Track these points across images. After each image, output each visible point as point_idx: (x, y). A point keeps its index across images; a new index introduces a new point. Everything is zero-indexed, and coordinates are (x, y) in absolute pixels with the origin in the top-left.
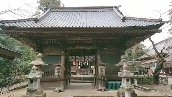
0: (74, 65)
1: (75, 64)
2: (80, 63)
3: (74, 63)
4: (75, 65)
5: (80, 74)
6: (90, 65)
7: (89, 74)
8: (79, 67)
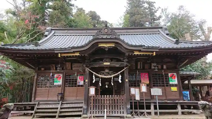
0: (79, 86)
1: (82, 83)
2: (96, 77)
3: (78, 79)
4: (82, 86)
5: (95, 115)
6: (127, 85)
7: (125, 115)
8: (92, 91)
